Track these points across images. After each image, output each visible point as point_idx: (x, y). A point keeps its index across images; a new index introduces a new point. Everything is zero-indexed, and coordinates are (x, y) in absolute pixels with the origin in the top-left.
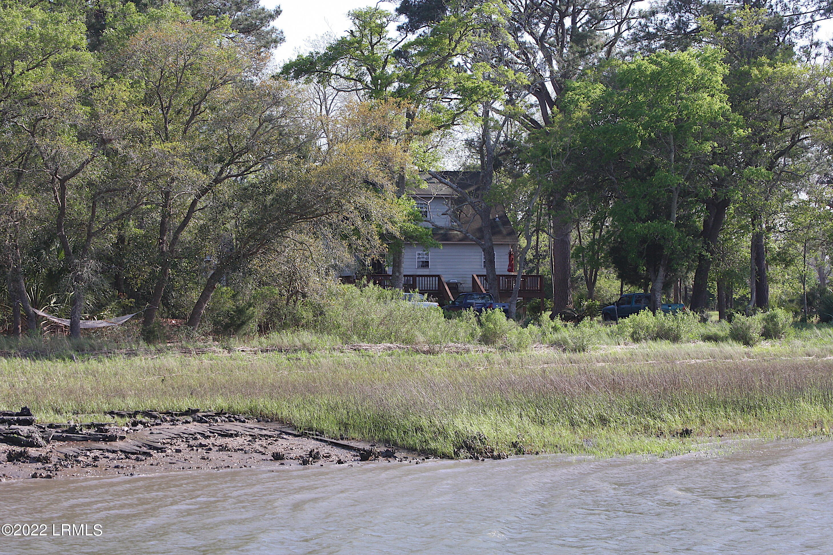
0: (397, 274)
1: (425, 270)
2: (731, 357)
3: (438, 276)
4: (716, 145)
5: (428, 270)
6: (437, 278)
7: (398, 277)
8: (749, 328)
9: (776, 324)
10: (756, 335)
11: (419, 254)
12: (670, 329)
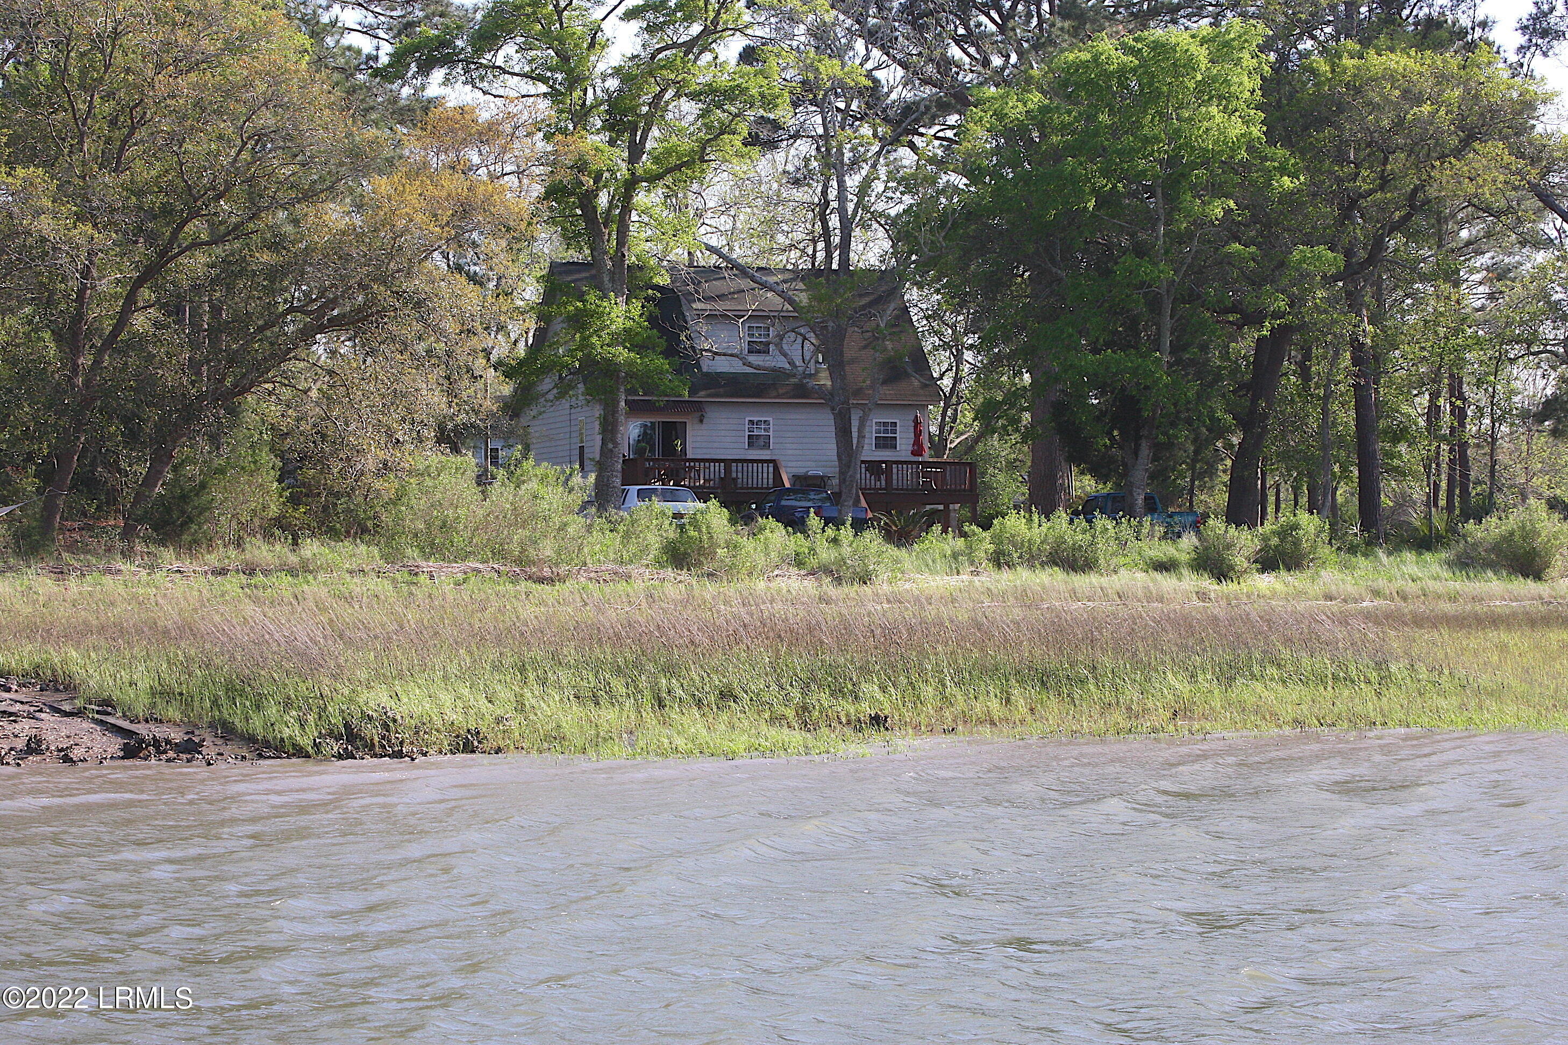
0: (610, 446)
1: (761, 452)
2: (1161, 599)
3: (773, 461)
4: (1232, 204)
5: (768, 452)
6: (771, 465)
7: (611, 451)
8: (1229, 547)
9: (1297, 543)
10: (1240, 561)
11: (751, 422)
12: (1077, 548)
